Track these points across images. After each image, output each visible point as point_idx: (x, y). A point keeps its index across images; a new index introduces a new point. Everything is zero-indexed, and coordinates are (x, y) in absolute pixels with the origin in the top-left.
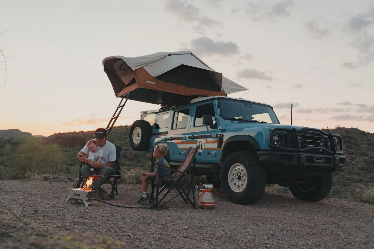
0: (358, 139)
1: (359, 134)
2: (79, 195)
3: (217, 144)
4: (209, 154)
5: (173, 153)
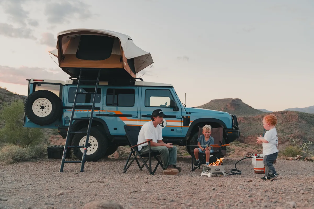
0: (7, 99)
1: (8, 94)
2: (219, 169)
3: (183, 123)
4: (172, 130)
5: (115, 129)
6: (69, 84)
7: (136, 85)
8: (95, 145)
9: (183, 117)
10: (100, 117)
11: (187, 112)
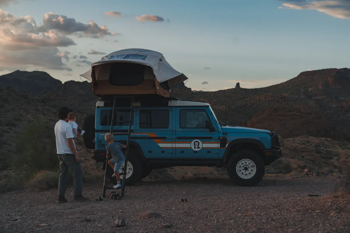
3: (219, 145)
4: (209, 152)
5: (150, 152)
6: (100, 106)
7: (170, 105)
8: (129, 169)
9: (219, 138)
10: (134, 140)
11: (224, 132)
